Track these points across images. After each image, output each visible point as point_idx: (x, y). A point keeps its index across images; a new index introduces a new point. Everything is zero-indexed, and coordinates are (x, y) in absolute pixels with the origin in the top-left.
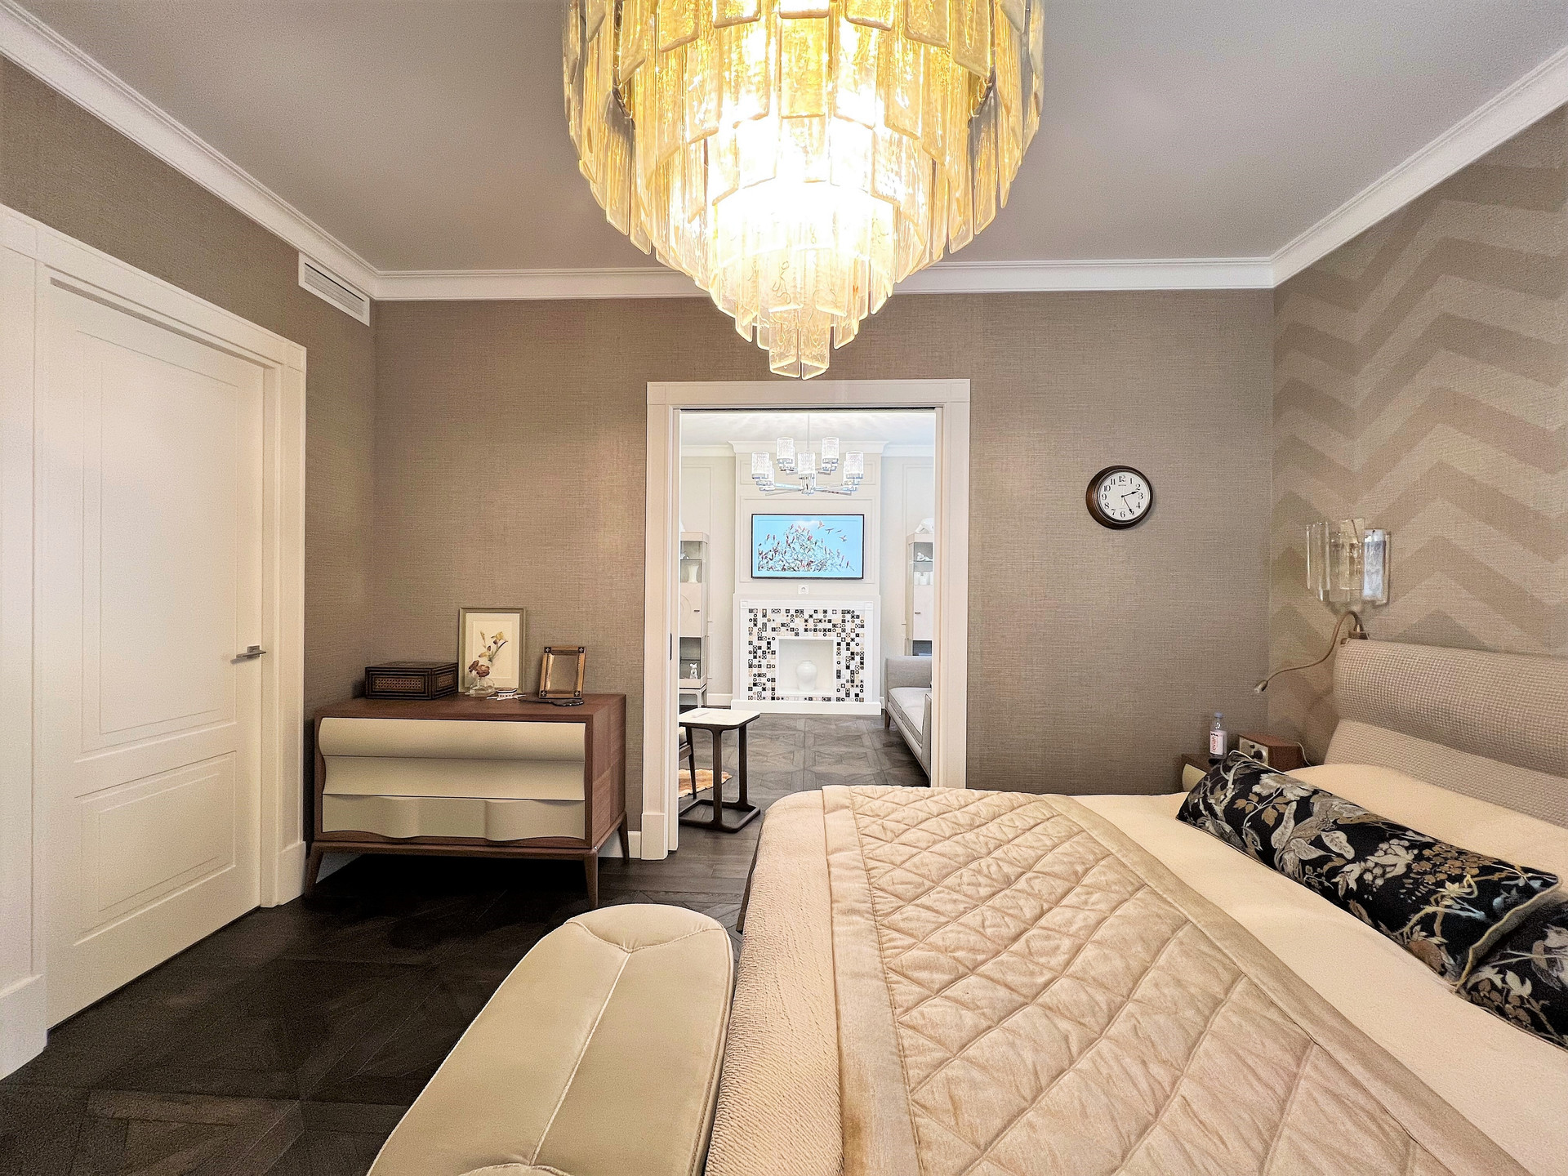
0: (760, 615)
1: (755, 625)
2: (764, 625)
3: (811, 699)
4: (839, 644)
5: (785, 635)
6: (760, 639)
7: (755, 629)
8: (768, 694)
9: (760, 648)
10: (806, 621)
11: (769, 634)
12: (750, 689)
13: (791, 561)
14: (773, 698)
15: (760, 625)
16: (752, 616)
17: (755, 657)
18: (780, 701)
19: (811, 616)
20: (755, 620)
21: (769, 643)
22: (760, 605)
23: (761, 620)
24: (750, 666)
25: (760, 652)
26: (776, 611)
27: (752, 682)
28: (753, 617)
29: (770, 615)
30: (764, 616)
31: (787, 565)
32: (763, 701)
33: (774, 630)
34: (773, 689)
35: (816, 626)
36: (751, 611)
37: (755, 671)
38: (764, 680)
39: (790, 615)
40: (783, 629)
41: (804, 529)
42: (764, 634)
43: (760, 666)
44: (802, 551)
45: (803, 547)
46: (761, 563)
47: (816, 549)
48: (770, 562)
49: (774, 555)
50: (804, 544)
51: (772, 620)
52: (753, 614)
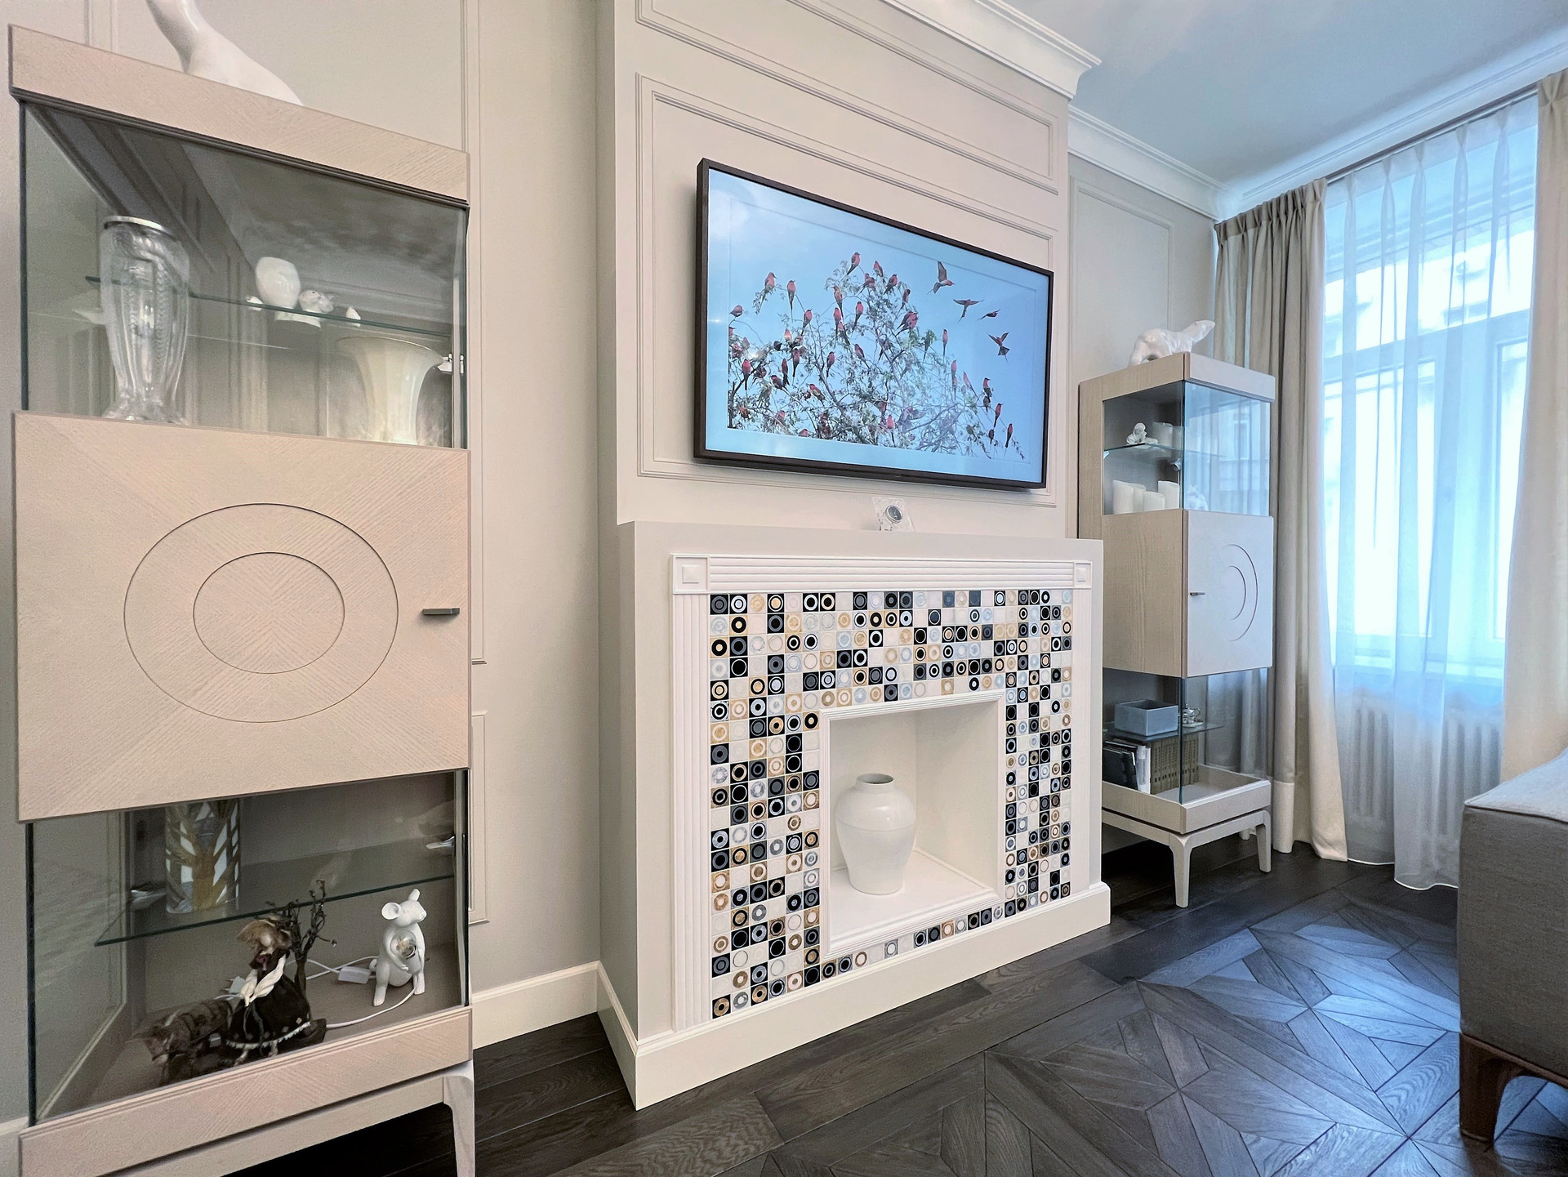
0: (756, 624)
2: (776, 664)
3: (935, 934)
4: (1011, 712)
5: (855, 701)
8: (794, 961)
9: (758, 769)
10: (920, 636)
11: (791, 702)
12: (720, 965)
14: (811, 977)
15: (757, 666)
16: (722, 627)
17: (739, 816)
19: (935, 618)
20: (740, 645)
21: (794, 743)
22: (756, 578)
23: (761, 645)
24: (720, 861)
25: (757, 790)
26: (821, 602)
27: (727, 931)
28: (727, 634)
29: (798, 621)
30: (776, 624)
32: (776, 1002)
33: (812, 681)
34: (812, 936)
35: (948, 652)
36: (720, 604)
37: (740, 876)
38: (775, 907)
39: (867, 614)
40: (846, 675)
44: (886, 368)
45: (889, 352)
46: (741, 393)
47: (927, 367)
48: (776, 395)
49: (790, 364)
50: (892, 339)
51: (803, 639)
52: (728, 618)
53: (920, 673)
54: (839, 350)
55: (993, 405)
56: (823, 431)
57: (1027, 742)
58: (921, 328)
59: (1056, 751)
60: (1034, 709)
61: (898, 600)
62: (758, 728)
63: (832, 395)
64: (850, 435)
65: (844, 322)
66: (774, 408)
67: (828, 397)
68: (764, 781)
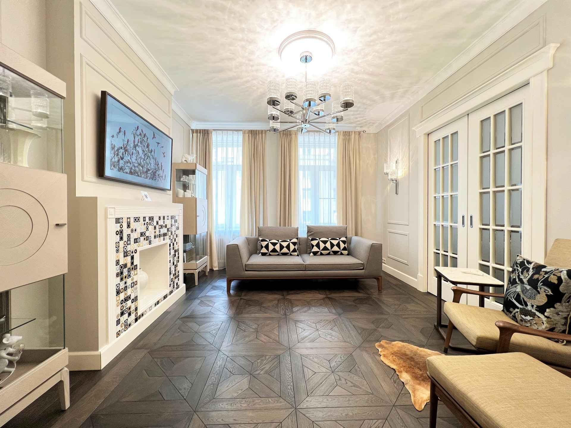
0: (125, 225)
1: (121, 238)
2: (129, 236)
3: (158, 302)
4: (170, 245)
5: (144, 245)
6: (126, 254)
7: (122, 243)
8: (133, 317)
9: (125, 266)
10: (155, 228)
11: (131, 247)
12: (118, 322)
13: (136, 165)
14: (136, 320)
15: (125, 238)
16: (117, 227)
17: (122, 279)
18: (142, 319)
19: (157, 223)
20: (121, 232)
21: (132, 258)
22: (125, 213)
23: (126, 232)
24: (118, 293)
25: (125, 271)
26: (137, 220)
27: (119, 312)
28: (119, 229)
29: (133, 225)
30: (129, 226)
31: (134, 168)
32: (130, 329)
33: (136, 241)
34: (136, 309)
35: (160, 231)
36: (118, 221)
37: (122, 296)
38: (129, 303)
39: (146, 222)
40: (142, 238)
41: (145, 134)
42: (129, 248)
43: (126, 288)
44: (143, 157)
45: (144, 153)
46: (113, 160)
47: (151, 158)
48: (121, 162)
49: (124, 153)
50: (145, 150)
51: (134, 230)
52: (119, 224)
53: (155, 237)
54: (134, 151)
55: (163, 170)
56: (131, 173)
57: (173, 252)
58: (150, 148)
59: (177, 253)
60: (173, 244)
61: (151, 219)
62: (125, 254)
63: (133, 163)
64: (136, 174)
65: (136, 144)
66: (121, 165)
67: (132, 163)
68: (127, 269)
